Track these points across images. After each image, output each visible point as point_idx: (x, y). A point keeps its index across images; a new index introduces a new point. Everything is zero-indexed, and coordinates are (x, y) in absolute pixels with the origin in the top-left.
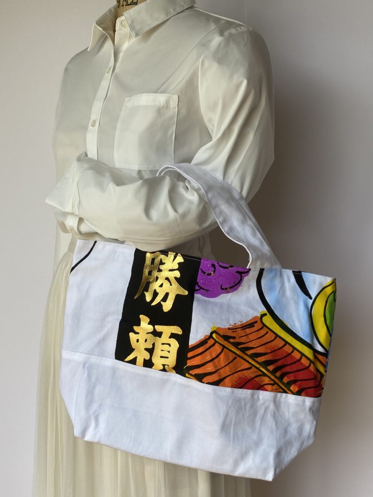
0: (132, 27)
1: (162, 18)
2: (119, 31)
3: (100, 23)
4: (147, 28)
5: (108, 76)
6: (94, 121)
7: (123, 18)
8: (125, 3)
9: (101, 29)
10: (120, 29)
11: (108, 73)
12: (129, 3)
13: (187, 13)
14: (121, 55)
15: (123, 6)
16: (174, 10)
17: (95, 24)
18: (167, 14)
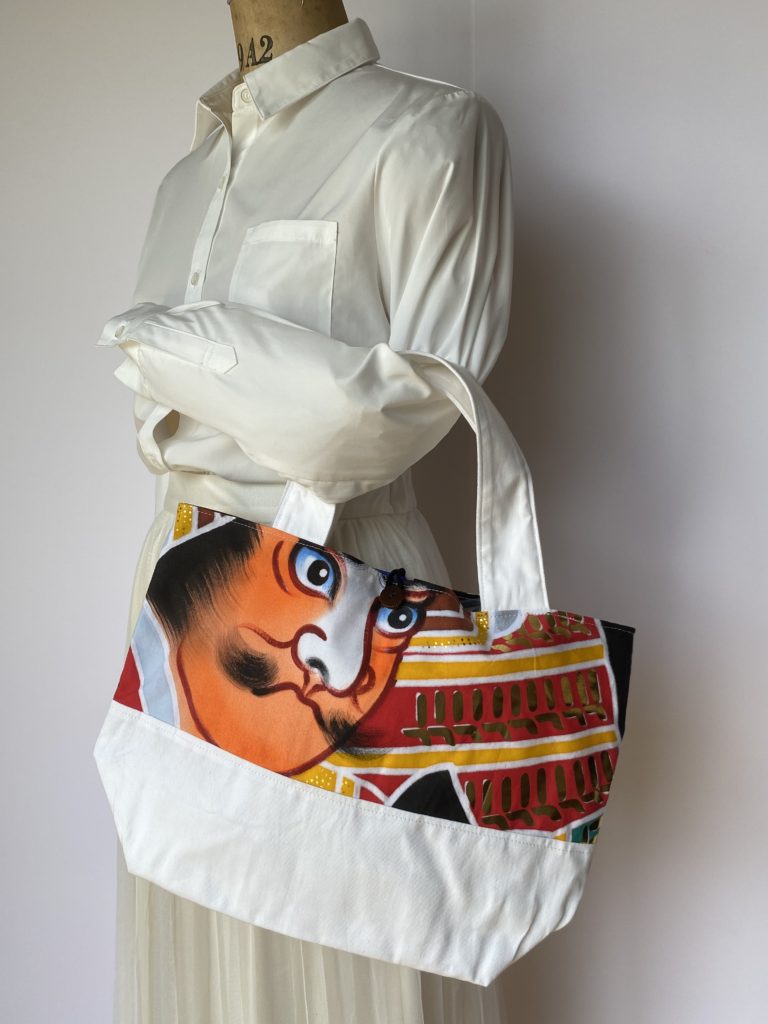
0: (259, 102)
1: (315, 83)
2: (239, 111)
3: (207, 99)
4: (287, 102)
5: (220, 192)
6: (197, 275)
7: (243, 86)
8: (251, 61)
9: (208, 109)
10: (240, 107)
11: (221, 187)
12: (258, 60)
13: (361, 72)
14: (243, 154)
15: (248, 66)
16: (337, 68)
17: (199, 101)
18: (323, 78)
